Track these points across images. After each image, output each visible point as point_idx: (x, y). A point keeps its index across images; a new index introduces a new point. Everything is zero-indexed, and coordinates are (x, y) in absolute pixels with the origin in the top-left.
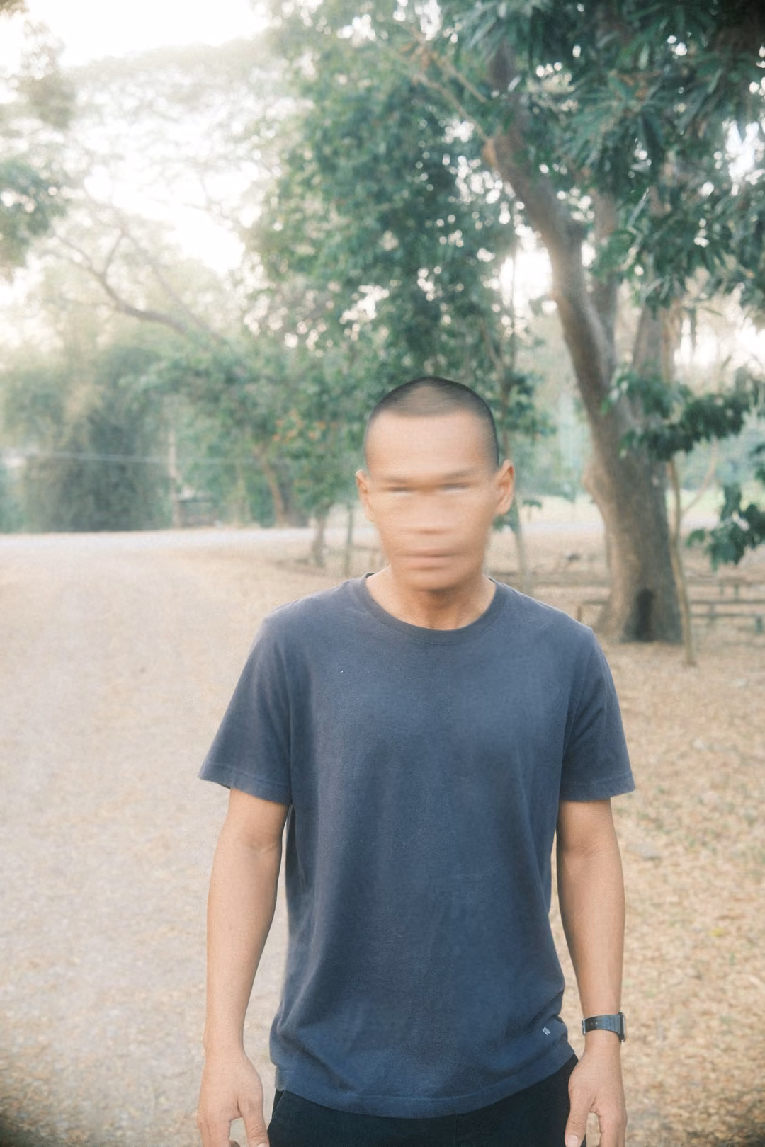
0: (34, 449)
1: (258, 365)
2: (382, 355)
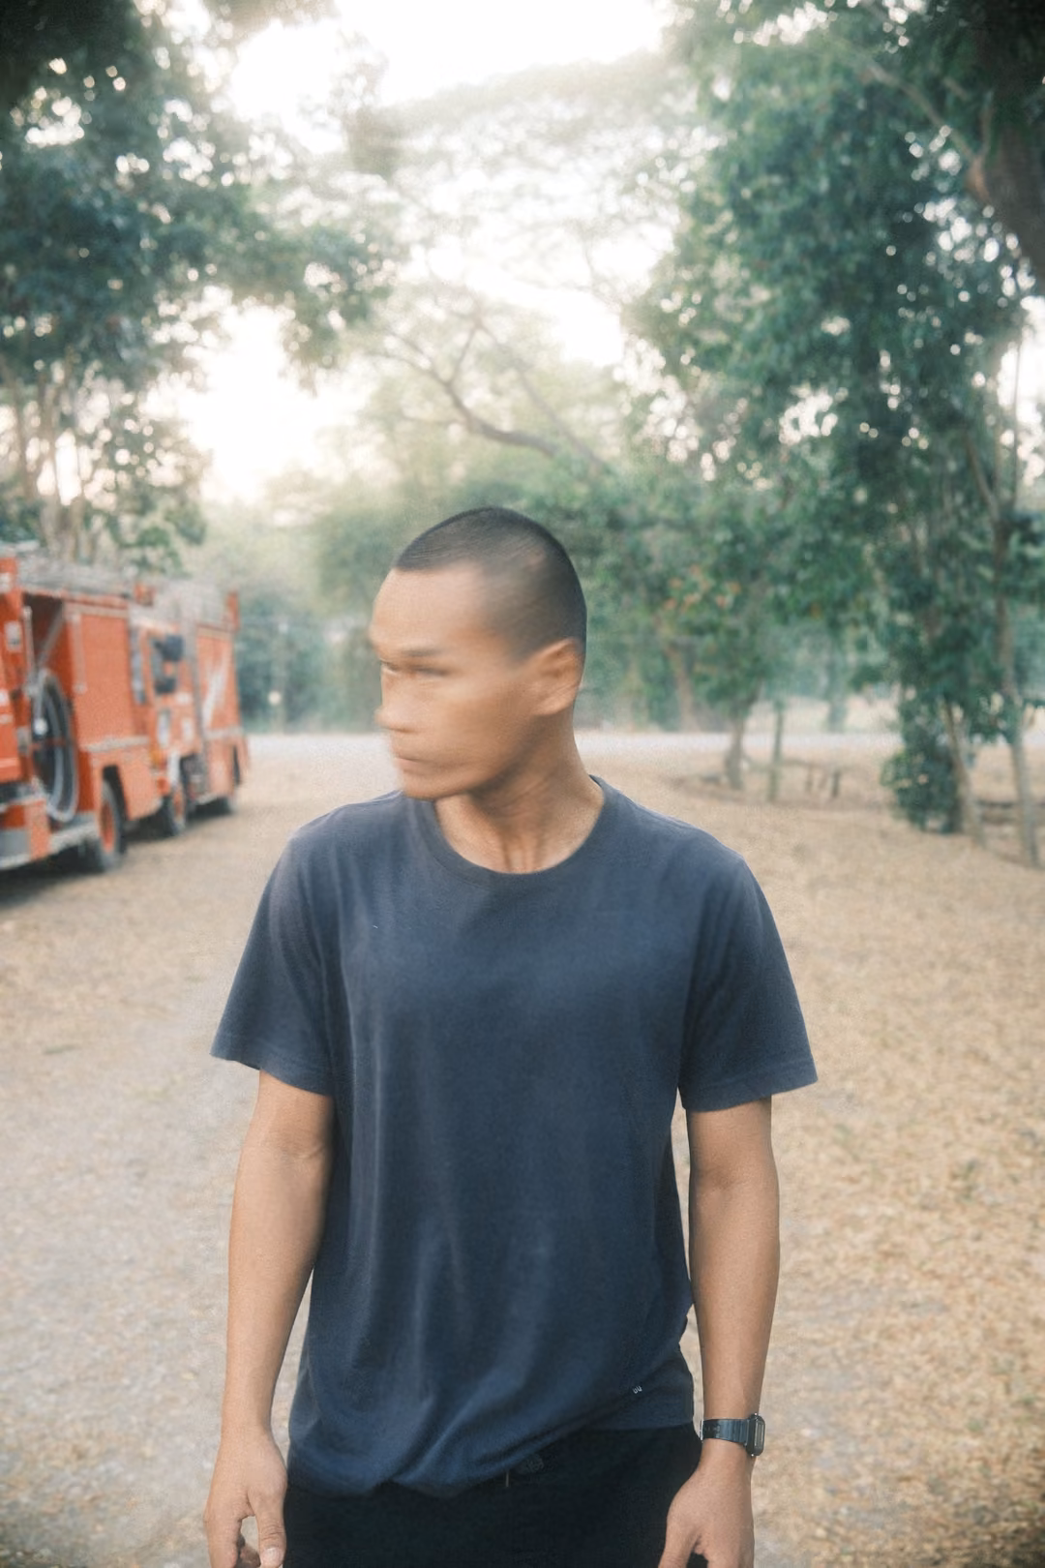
0: (360, 620)
1: (653, 506)
2: (825, 488)
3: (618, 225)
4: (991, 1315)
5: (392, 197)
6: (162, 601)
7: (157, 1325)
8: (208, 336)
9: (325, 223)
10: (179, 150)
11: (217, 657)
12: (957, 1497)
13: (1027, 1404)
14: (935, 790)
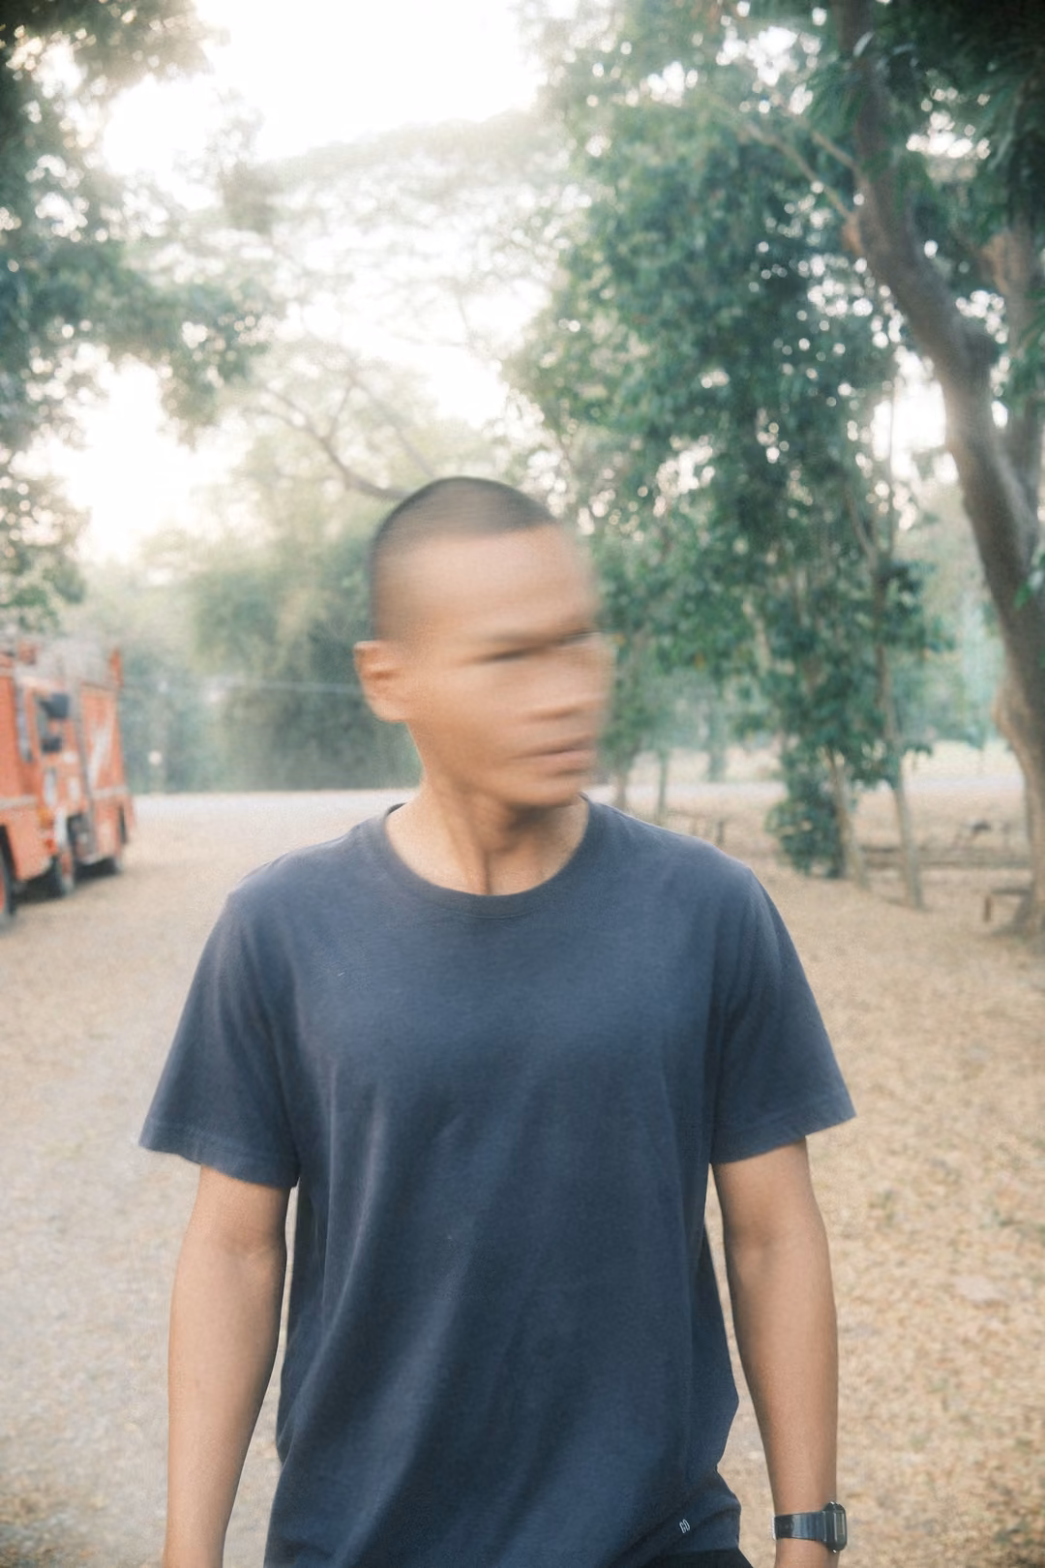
0: (239, 678)
2: (705, 539)
3: (490, 281)
4: (920, 1337)
5: (266, 254)
6: (45, 660)
7: (94, 1378)
8: (84, 394)
9: (199, 280)
10: (51, 205)
11: (101, 715)
12: (906, 1511)
13: (965, 1419)
14: (819, 836)
